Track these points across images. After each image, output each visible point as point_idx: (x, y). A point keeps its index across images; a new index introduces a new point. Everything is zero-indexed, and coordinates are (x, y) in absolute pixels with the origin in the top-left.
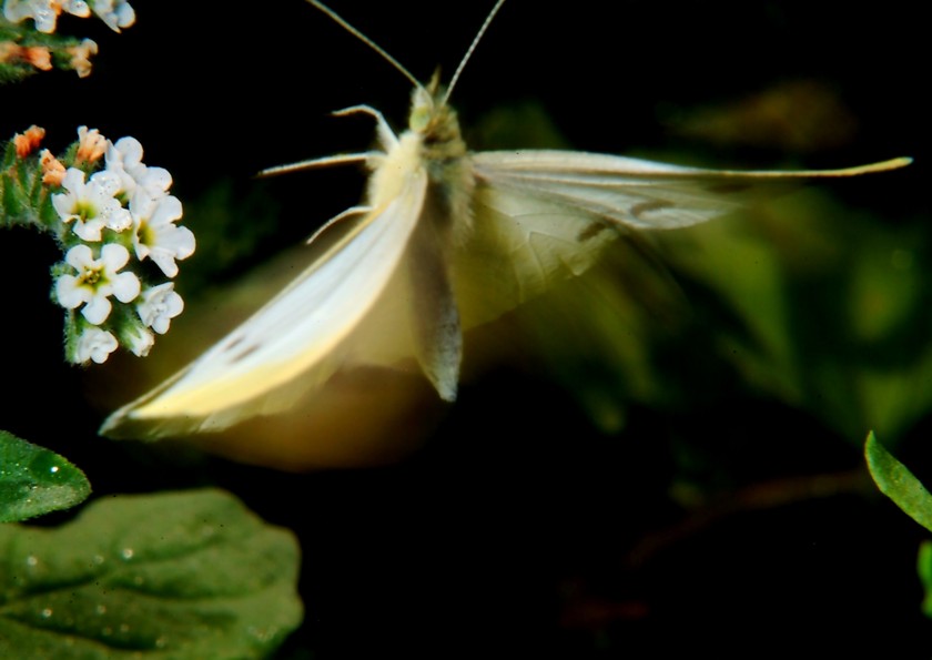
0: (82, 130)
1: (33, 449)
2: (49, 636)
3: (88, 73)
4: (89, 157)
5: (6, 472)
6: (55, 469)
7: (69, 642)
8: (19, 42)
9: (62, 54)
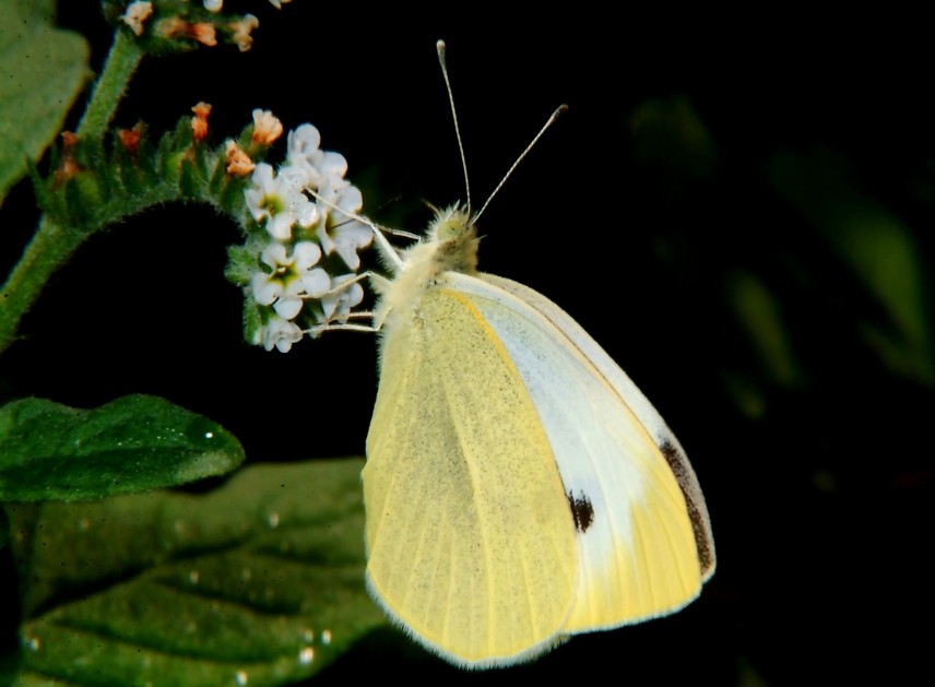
0: (257, 114)
1: (187, 416)
2: (197, 601)
3: (249, 48)
4: (265, 141)
5: (162, 437)
6: (209, 435)
7: (216, 606)
8: (183, 17)
9: (224, 28)
